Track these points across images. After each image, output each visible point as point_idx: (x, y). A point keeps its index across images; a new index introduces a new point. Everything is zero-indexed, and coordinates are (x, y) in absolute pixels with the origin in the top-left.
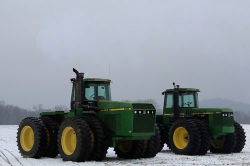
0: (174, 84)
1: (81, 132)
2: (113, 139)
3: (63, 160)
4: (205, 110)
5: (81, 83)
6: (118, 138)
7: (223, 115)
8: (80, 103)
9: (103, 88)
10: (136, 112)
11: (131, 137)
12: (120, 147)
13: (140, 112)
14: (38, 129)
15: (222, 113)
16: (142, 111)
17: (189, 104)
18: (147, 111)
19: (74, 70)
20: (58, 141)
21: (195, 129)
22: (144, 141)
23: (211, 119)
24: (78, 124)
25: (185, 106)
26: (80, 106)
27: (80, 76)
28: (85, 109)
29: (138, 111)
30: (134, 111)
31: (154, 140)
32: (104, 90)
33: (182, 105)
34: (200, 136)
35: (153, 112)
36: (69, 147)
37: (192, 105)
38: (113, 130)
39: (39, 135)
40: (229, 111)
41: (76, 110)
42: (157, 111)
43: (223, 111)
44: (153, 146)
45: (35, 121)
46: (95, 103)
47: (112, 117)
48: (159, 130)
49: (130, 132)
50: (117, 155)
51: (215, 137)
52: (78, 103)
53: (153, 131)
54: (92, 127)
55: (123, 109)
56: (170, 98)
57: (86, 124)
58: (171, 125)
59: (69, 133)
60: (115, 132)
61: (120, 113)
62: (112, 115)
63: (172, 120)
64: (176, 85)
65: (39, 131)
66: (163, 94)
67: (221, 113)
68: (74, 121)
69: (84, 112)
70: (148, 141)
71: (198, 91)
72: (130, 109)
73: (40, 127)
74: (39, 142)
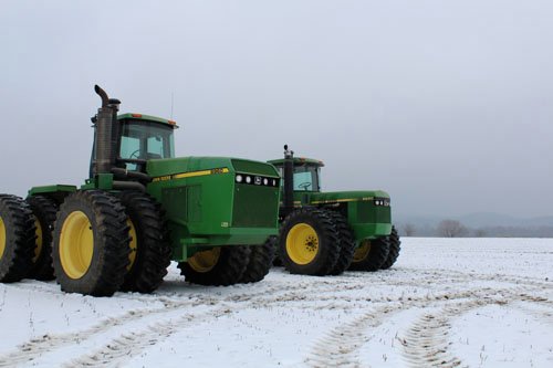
0: (286, 147)
1: (105, 223)
2: (183, 241)
3: (62, 290)
5: (113, 123)
6: (194, 241)
7: (377, 203)
8: (108, 161)
9: (158, 139)
10: (239, 179)
11: (228, 236)
13: (248, 180)
15: (375, 199)
16: (253, 178)
17: (306, 186)
18: (263, 178)
19: (98, 89)
20: (53, 244)
21: (332, 228)
24: (98, 204)
25: (300, 189)
26: (107, 168)
27: (110, 105)
28: (119, 177)
30: (237, 174)
34: (339, 241)
35: (274, 183)
37: (311, 188)
38: (185, 223)
39: (16, 233)
40: (386, 196)
41: (97, 177)
43: (377, 195)
45: (7, 203)
46: (142, 165)
47: (181, 191)
49: (225, 224)
52: (103, 161)
53: (273, 226)
54: (133, 213)
55: (209, 172)
57: (118, 206)
59: (80, 224)
60: (185, 227)
61: (197, 184)
62: (183, 187)
64: (289, 148)
65: (16, 224)
67: (372, 198)
68: (90, 197)
69: (116, 182)
70: (264, 247)
71: (321, 164)
72: (225, 170)
73: (19, 214)
74: (15, 247)
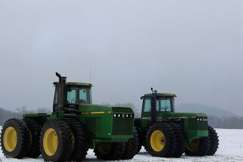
0: (152, 89)
1: (62, 134)
2: (93, 140)
3: (45, 161)
4: (181, 115)
5: (63, 86)
6: (97, 140)
7: (198, 120)
8: (62, 106)
9: (84, 92)
10: (115, 116)
11: (111, 139)
12: (100, 149)
13: (119, 116)
14: (21, 131)
15: (197, 117)
16: (121, 115)
17: (165, 109)
18: (126, 115)
19: (57, 74)
20: (40, 142)
21: (171, 133)
22: (122, 143)
23: (186, 123)
24: (59, 126)
25: (162, 110)
26: (62, 109)
27: (62, 79)
28: (67, 112)
29: (117, 115)
30: (114, 114)
31: (132, 143)
32: (85, 94)
33: (160, 109)
34: (175, 139)
35: (131, 116)
36: (50, 148)
37: (169, 110)
38: (93, 132)
39: (22, 136)
40: (204, 116)
41: (58, 112)
42: (135, 115)
43: (198, 116)
44: (130, 149)
45: (18, 123)
46: (77, 106)
48: (137, 133)
49: (109, 134)
50: (96, 156)
51: (190, 140)
52: (60, 106)
54: (73, 128)
55: (103, 112)
56: (148, 102)
57: (67, 127)
58: (149, 128)
59: (51, 134)
60: (94, 134)
61: (99, 117)
62: (93, 118)
63: (149, 123)
65: (22, 133)
66: (141, 98)
67: (195, 117)
68: (56, 123)
69: (65, 114)
70: (126, 143)
71: (174, 96)
72: (110, 112)
73: (23, 128)
74: (22, 143)
